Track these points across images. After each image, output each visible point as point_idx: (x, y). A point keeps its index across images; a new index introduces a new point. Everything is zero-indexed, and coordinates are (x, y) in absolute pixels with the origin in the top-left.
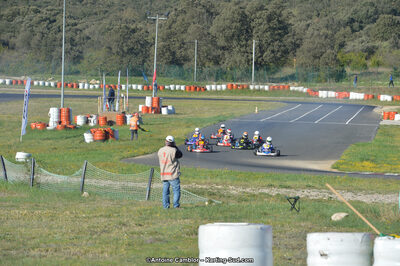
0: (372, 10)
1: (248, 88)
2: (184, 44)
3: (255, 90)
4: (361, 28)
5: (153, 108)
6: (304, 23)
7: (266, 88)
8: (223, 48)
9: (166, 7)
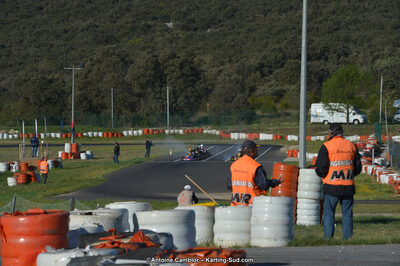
0: (280, 56)
1: (164, 132)
2: (100, 92)
3: (170, 134)
4: (271, 72)
5: (72, 154)
6: (216, 69)
7: (181, 131)
8: (139, 95)
9: (82, 57)
